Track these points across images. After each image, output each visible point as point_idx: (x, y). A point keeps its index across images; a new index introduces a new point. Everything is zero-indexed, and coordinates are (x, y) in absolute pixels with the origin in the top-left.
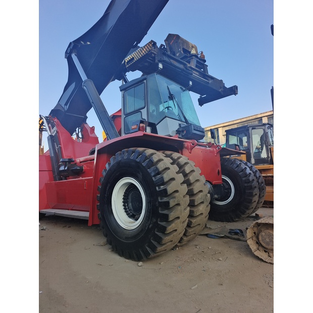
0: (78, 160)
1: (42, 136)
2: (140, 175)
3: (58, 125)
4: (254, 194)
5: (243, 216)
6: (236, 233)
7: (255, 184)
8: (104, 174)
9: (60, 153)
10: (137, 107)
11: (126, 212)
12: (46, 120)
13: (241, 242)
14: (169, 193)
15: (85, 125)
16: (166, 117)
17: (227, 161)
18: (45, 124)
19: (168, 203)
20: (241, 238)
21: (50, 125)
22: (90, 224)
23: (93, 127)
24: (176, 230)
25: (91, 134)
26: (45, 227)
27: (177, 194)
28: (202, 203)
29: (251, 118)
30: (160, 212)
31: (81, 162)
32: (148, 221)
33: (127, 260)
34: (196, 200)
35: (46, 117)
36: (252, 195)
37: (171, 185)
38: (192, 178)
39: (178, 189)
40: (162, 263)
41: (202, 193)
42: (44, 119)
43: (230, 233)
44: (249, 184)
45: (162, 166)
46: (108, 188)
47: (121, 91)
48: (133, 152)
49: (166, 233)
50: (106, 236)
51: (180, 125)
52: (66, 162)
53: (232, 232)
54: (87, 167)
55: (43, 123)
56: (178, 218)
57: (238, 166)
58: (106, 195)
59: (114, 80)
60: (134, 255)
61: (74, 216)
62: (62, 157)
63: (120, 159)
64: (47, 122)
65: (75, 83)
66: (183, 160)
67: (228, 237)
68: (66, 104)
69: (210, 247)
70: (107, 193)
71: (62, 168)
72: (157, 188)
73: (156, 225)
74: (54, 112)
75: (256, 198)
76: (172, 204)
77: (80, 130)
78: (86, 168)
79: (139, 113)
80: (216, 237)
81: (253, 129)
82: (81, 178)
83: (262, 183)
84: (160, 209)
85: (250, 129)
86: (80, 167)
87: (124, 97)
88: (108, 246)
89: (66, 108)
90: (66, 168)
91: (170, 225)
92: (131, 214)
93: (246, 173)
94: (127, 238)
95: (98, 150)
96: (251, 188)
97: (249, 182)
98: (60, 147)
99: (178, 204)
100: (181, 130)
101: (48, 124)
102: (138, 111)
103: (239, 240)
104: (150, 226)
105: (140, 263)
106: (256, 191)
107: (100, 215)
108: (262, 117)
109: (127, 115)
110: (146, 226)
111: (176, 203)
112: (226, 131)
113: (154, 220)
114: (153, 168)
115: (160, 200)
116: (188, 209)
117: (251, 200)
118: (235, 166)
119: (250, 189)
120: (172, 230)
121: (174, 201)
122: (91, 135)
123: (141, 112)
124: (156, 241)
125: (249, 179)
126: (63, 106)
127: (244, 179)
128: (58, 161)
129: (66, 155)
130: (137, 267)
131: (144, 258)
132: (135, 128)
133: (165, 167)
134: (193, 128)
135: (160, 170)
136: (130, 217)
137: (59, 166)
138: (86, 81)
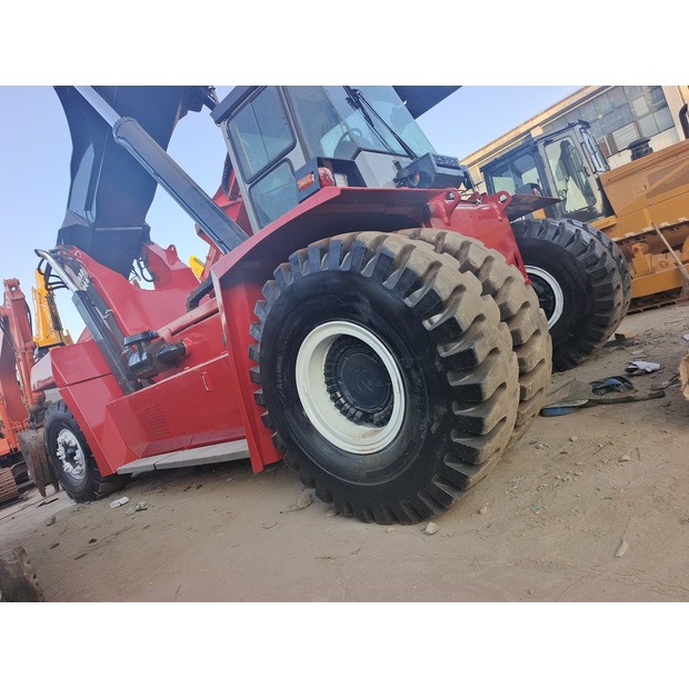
0: (163, 332)
1: (56, 309)
2: (365, 307)
3: (86, 262)
4: (615, 286)
5: (597, 346)
6: (610, 388)
7: (610, 262)
8: (257, 334)
9: (116, 328)
10: (275, 152)
11: (345, 412)
12: (55, 258)
13: (638, 403)
14: (464, 327)
15: (151, 247)
16: (359, 150)
17: (526, 228)
18: (56, 269)
19: (470, 353)
20: (631, 394)
21: (68, 269)
22: (257, 467)
23: (171, 246)
24: (504, 419)
25: (173, 264)
26: (142, 504)
27: (483, 326)
28: (537, 333)
29: (506, 139)
30: (453, 384)
31: (173, 334)
32: (423, 417)
33: (390, 528)
34: (523, 331)
35: (52, 252)
36: (609, 291)
37: (462, 306)
38: (495, 278)
39: (481, 311)
40: (483, 511)
41: (529, 309)
42: (48, 257)
43: (594, 391)
44: (598, 267)
45: (421, 261)
46: (279, 367)
47: (218, 122)
48: (323, 251)
49: (484, 433)
50: (312, 484)
51: (397, 164)
52: (138, 342)
53: (597, 387)
54: (193, 339)
55: (49, 268)
56: (503, 386)
57: (557, 233)
58: (280, 386)
59: (183, 114)
60: (406, 510)
61: (204, 459)
62: (125, 334)
63: (290, 282)
64: (59, 263)
65: (91, 147)
66: (453, 238)
67: (600, 403)
68: (88, 207)
69: (574, 438)
70: (280, 380)
71: (134, 360)
72: (426, 324)
73: (451, 422)
74: (68, 235)
75: (619, 297)
76: (481, 354)
77: (142, 263)
78: (191, 343)
79: (285, 164)
80: (567, 411)
81: (547, 143)
82: (188, 370)
83: (620, 257)
84: (449, 376)
85: (540, 145)
86: (177, 345)
87: (230, 137)
88: (319, 506)
89: (92, 216)
90: (144, 357)
91: (489, 410)
92: (359, 414)
93: (583, 243)
94: (371, 476)
95: (221, 280)
96: (605, 274)
97: (596, 261)
98: (113, 314)
99: (495, 351)
100: (405, 174)
101: (63, 267)
102: (280, 160)
103: (630, 400)
104: (434, 428)
105: (431, 527)
106: (616, 279)
107: (279, 438)
108: (529, 131)
109: (253, 181)
110: (419, 432)
111: (490, 349)
112: (482, 170)
113: (442, 410)
114: (395, 276)
115: (443, 354)
116: (515, 356)
117: (612, 303)
118: (551, 233)
119: (602, 279)
120: (496, 422)
121: (484, 345)
122: (172, 268)
123: (287, 160)
124: (459, 461)
125: (594, 256)
126: (83, 214)
127: (580, 258)
128: (117, 348)
129: (133, 328)
130: (425, 537)
131: (436, 511)
132: (308, 185)
133: (428, 263)
134: (434, 162)
135: (421, 272)
136: (358, 422)
137: (125, 359)
138: (119, 125)
